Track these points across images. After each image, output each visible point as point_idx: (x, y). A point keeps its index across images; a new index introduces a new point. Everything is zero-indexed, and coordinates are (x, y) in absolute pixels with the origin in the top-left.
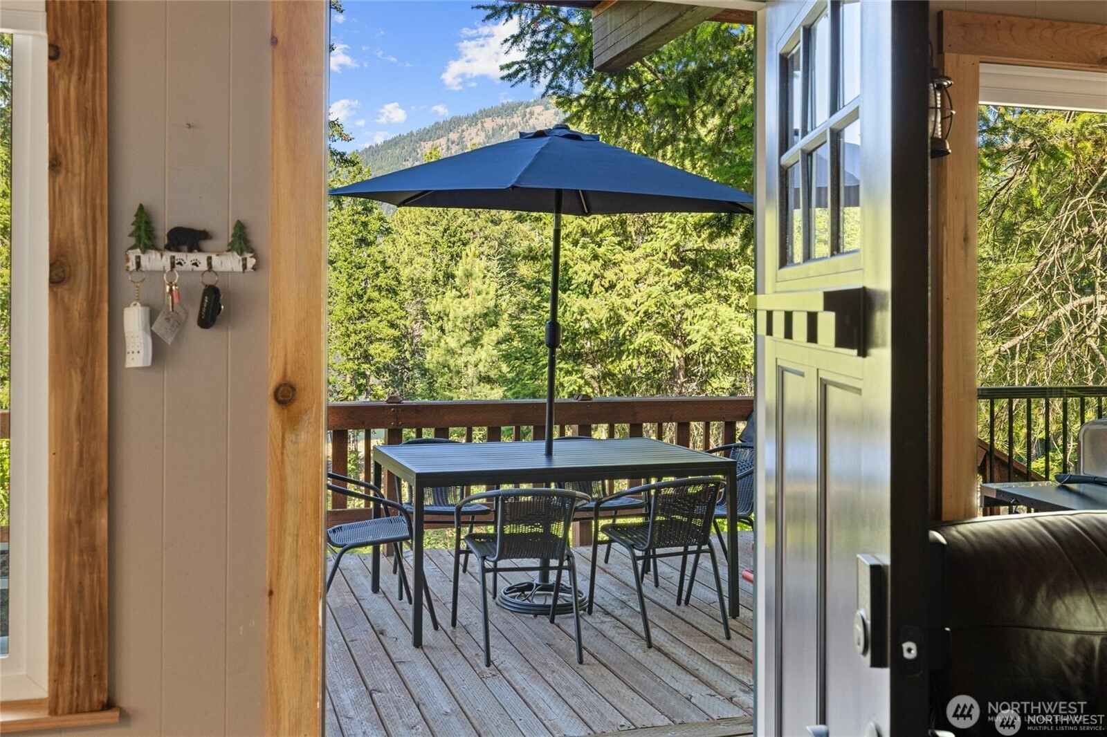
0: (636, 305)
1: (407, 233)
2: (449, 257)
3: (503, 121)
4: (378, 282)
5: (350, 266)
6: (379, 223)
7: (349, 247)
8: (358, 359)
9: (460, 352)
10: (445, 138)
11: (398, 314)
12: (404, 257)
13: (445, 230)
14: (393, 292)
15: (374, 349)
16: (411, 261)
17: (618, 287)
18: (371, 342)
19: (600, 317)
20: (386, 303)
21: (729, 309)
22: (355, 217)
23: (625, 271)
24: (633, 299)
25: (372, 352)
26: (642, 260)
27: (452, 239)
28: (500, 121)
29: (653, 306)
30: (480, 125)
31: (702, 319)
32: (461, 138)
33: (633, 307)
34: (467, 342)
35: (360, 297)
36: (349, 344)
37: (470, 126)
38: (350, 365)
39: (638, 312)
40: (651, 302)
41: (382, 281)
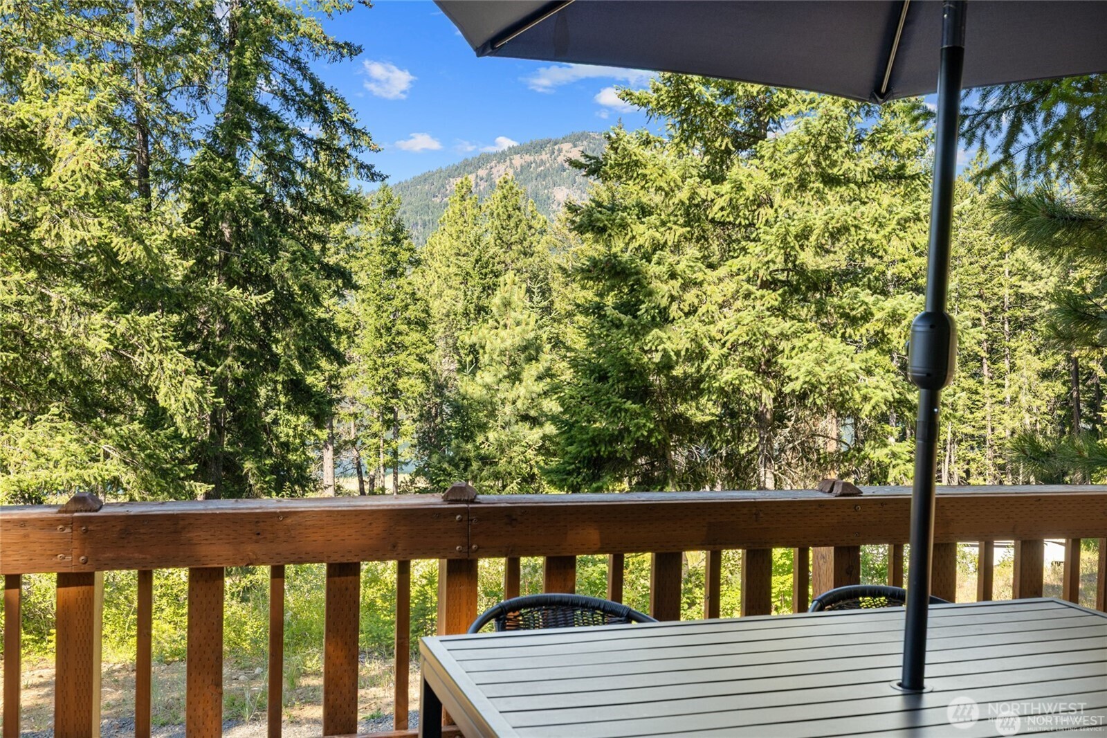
0: (722, 332)
1: (437, 264)
2: (481, 289)
3: (532, 158)
4: (407, 314)
5: (378, 298)
6: (408, 254)
7: (378, 278)
8: (386, 393)
9: (496, 387)
10: (474, 175)
11: (428, 347)
12: (434, 289)
13: (477, 261)
14: (423, 325)
15: (402, 383)
16: (440, 294)
17: (701, 311)
18: (400, 376)
19: (680, 347)
20: (415, 336)
21: (834, 340)
22: (385, 248)
23: (708, 293)
24: (720, 325)
25: (400, 387)
26: (727, 280)
27: (484, 271)
28: (528, 158)
29: (744, 335)
30: (508, 161)
31: (802, 352)
32: (490, 174)
33: (718, 336)
34: (505, 377)
35: (389, 330)
36: (377, 378)
37: (499, 162)
38: (378, 399)
39: (725, 342)
40: (741, 330)
41: (412, 313)
